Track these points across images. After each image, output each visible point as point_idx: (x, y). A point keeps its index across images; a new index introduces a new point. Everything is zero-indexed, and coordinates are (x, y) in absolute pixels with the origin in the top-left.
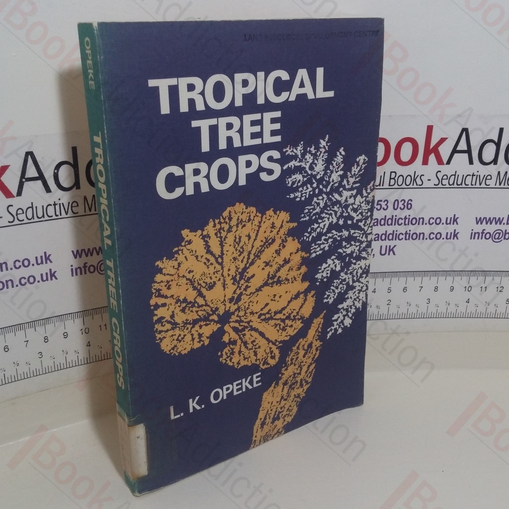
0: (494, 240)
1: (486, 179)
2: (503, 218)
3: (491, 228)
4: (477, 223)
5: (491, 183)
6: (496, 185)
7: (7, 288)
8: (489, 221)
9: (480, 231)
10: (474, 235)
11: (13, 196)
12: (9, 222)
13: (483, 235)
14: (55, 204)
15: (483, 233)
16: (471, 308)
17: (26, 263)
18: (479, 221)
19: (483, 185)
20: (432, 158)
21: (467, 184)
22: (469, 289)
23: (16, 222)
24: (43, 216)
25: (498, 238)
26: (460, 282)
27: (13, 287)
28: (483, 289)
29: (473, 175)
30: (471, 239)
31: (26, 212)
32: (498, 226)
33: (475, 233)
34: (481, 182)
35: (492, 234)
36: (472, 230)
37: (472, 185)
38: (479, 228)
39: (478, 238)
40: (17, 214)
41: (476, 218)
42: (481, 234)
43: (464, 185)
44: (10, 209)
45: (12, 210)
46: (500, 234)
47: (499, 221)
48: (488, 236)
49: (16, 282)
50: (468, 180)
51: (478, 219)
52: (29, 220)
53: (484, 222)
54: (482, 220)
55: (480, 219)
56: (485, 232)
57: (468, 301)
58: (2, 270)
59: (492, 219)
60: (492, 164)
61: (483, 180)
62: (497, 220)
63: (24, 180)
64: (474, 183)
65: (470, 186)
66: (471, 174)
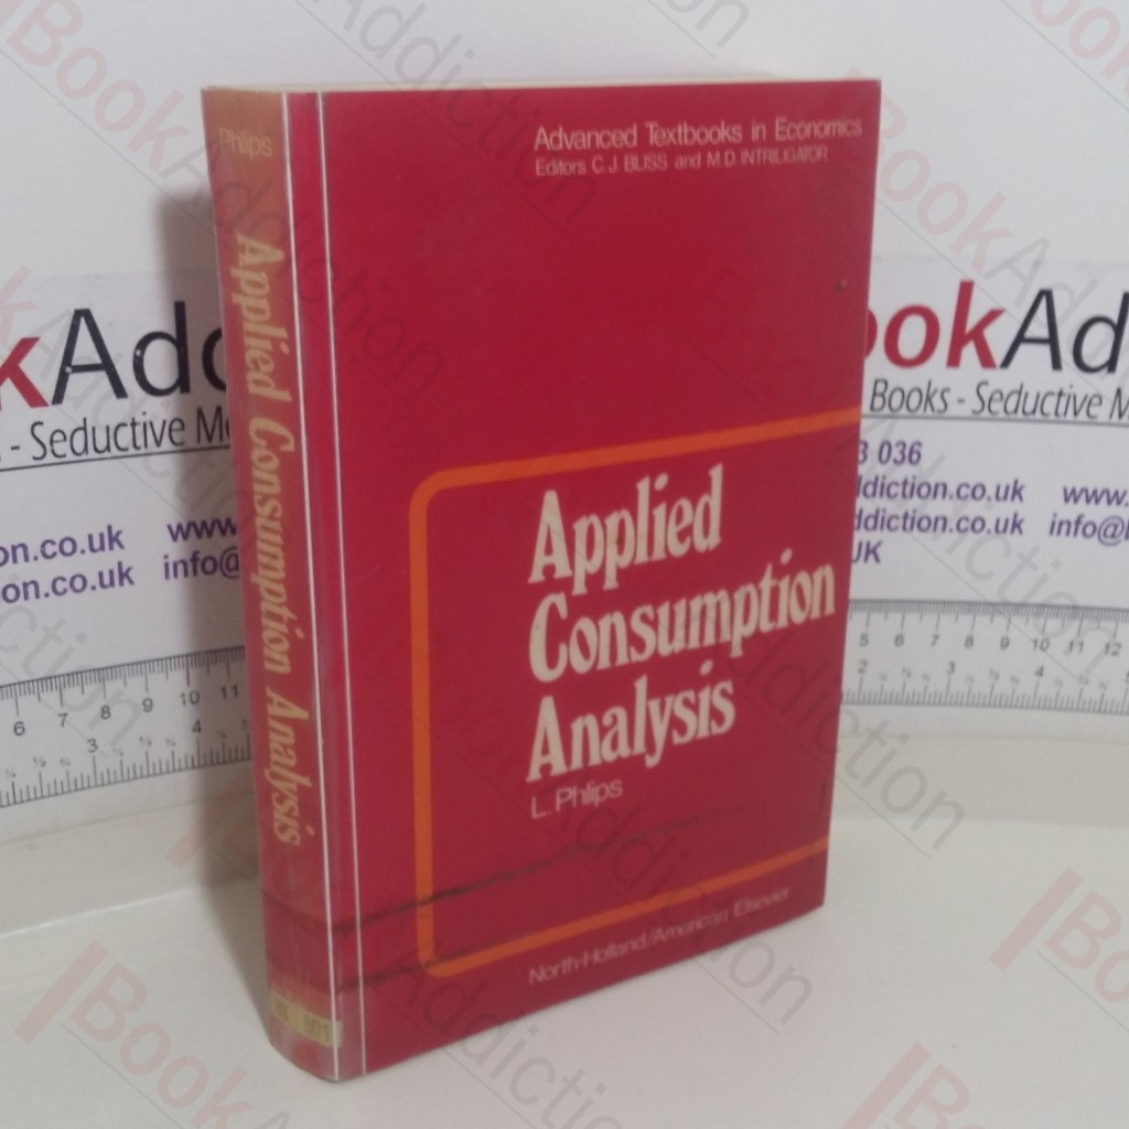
0: (1103, 539)
1: (1090, 404)
2: (1125, 493)
3: (1098, 513)
4: (1067, 500)
5: (1102, 413)
6: (1110, 417)
7: (26, 598)
8: (1093, 497)
9: (1073, 519)
10: (1056, 527)
11: (44, 404)
12: (34, 458)
13: (1078, 526)
14: (134, 424)
15: (1078, 522)
16: (1047, 688)
17: (67, 546)
18: (1071, 496)
19: (1082, 416)
20: (969, 352)
21: (1045, 411)
22: (1042, 645)
23: (50, 458)
24: (108, 448)
25: (1112, 536)
26: (1023, 630)
27: (37, 596)
28: (1076, 647)
29: (1061, 394)
30: (1051, 533)
31: (72, 437)
32: (1114, 510)
33: (1061, 524)
34: (1077, 409)
35: (1098, 525)
36: (1055, 515)
37: (1057, 415)
38: (1070, 512)
39: (1068, 532)
40: (52, 442)
41: (1065, 489)
42: (1073, 527)
43: (1038, 415)
44: (37, 429)
45: (40, 432)
46: (1116, 527)
47: (1116, 498)
48: (1089, 530)
49: (45, 587)
50: (1050, 405)
51: (1069, 492)
52: (77, 454)
53: (1083, 499)
54: (1077, 494)
55: (1073, 491)
56: (1084, 520)
57: (1040, 672)
58: (15, 561)
59: (1099, 493)
60: (1105, 371)
61: (1082, 406)
62: (1112, 494)
63: (68, 370)
64: (1061, 410)
65: (1052, 417)
66: (1057, 390)
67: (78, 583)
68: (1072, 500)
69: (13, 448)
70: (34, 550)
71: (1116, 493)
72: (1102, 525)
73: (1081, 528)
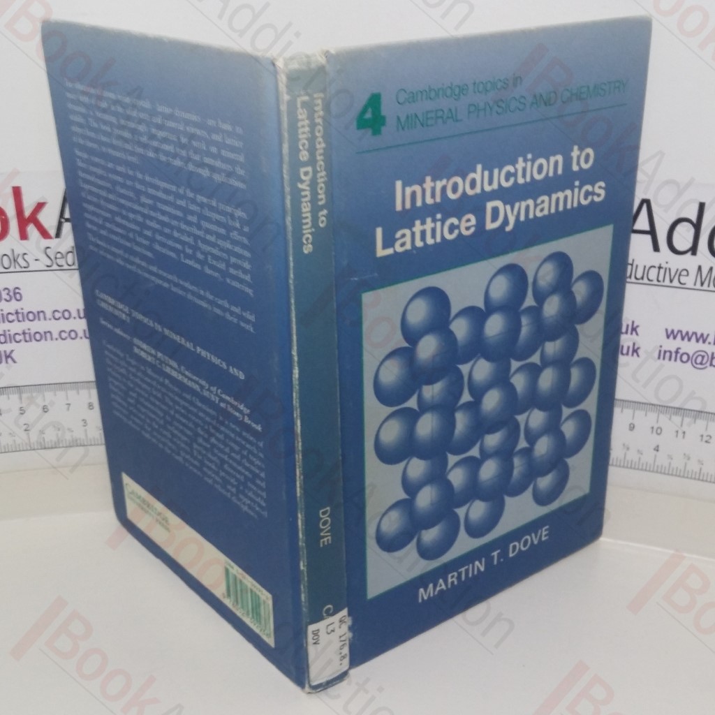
0: (695, 364)
1: (680, 275)
2: (708, 335)
3: (690, 347)
4: (668, 337)
5: (689, 281)
6: (695, 284)
7: (46, 340)
8: (687, 336)
9: (673, 350)
10: (663, 354)
11: (51, 238)
12: (48, 266)
13: (676, 355)
15: (677, 352)
16: (662, 460)
17: (66, 315)
18: (671, 334)
19: (676, 283)
21: (650, 278)
22: (658, 431)
25: (701, 364)
26: (644, 420)
28: (680, 435)
29: (660, 268)
30: (659, 358)
31: (67, 256)
32: (701, 346)
33: (665, 353)
34: (671, 278)
35: (691, 355)
36: (661, 346)
37: (658, 281)
38: (672, 345)
39: (670, 359)
40: (56, 258)
41: (667, 330)
42: (674, 355)
43: (645, 281)
44: (48, 250)
45: (51, 253)
46: (703, 357)
47: (702, 338)
48: (685, 358)
49: (56, 335)
50: (653, 274)
51: (669, 332)
52: (69, 265)
53: (679, 337)
54: (675, 333)
55: (673, 331)
56: (681, 351)
57: (657, 449)
58: (39, 320)
59: (690, 334)
60: (689, 254)
61: (675, 276)
62: (699, 336)
63: (63, 220)
64: (661, 278)
65: (655, 282)
66: (657, 265)
67: (73, 335)
68: (672, 337)
69: (36, 260)
70: (49, 315)
71: (702, 335)
72: (693, 356)
73: (679, 355)
